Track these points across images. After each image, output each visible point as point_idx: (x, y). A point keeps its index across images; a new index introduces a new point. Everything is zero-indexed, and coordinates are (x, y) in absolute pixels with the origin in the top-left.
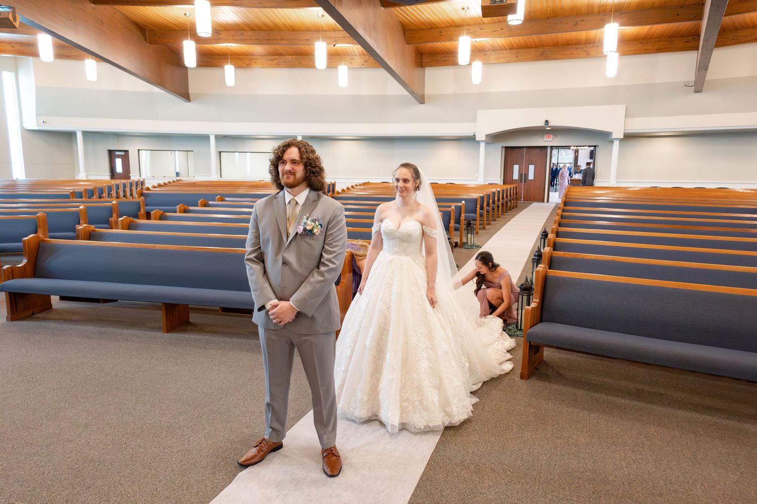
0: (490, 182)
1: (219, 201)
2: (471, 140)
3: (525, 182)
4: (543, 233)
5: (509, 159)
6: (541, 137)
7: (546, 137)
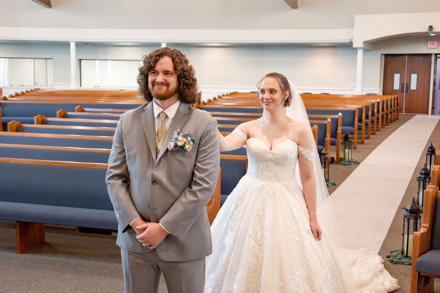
0: (369, 92)
1: (78, 111)
2: (348, 46)
3: (407, 92)
4: (429, 148)
5: (389, 68)
6: (425, 44)
7: (430, 44)
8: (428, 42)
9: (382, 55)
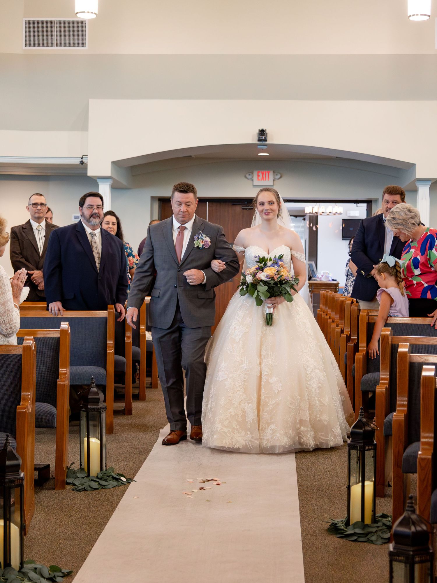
6: (246, 177)
7: (258, 176)
8: (252, 173)
9: (153, 198)
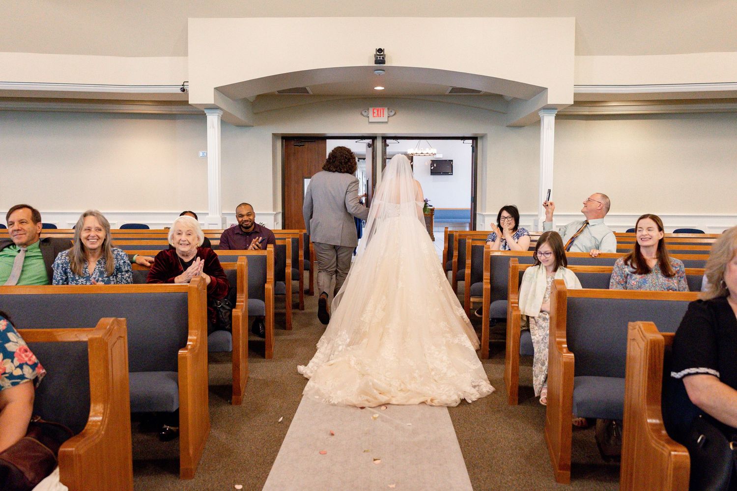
5: (293, 166)
6: (362, 114)
7: (374, 113)
8: (368, 110)
9: (274, 135)
